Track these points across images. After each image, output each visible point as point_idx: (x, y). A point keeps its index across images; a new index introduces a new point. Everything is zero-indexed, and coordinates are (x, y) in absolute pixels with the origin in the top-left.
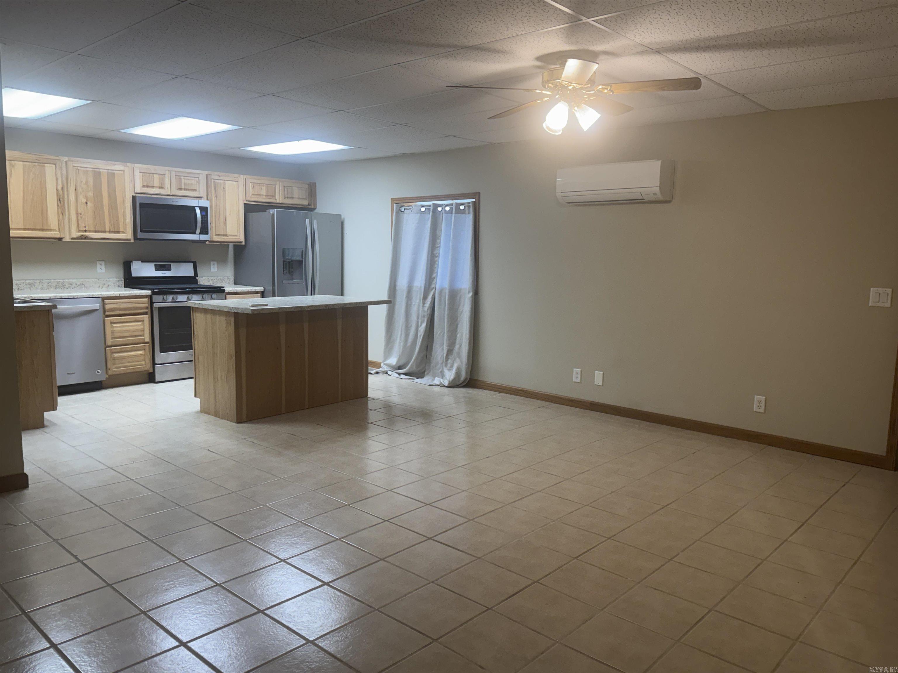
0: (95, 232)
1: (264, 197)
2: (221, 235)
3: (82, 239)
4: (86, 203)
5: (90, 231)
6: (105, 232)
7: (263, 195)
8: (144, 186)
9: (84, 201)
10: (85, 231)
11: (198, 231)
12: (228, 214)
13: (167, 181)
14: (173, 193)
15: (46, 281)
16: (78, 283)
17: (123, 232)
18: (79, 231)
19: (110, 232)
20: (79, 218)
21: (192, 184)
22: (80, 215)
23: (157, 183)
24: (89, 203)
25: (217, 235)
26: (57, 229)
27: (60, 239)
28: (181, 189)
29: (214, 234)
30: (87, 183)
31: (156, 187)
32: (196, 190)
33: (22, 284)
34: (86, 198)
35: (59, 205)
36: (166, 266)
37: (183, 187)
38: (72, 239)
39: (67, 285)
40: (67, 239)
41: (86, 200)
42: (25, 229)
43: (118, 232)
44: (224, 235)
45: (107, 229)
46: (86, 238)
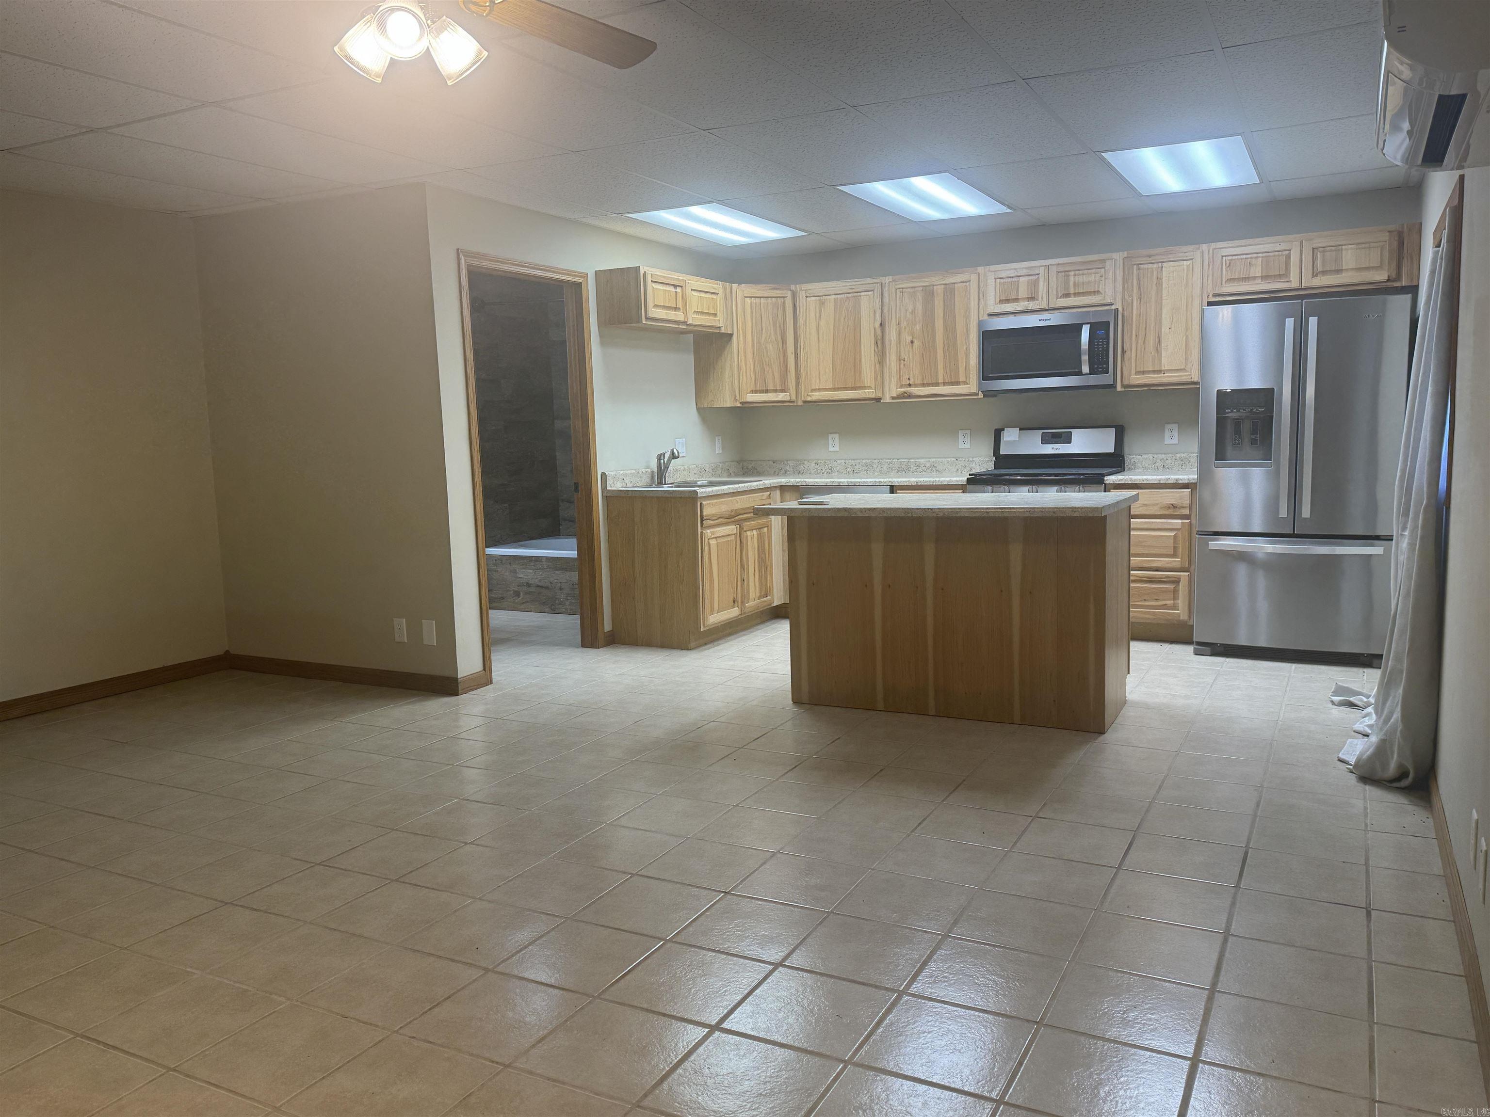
0: (924, 385)
1: (1260, 281)
2: (1149, 372)
3: (904, 397)
4: (912, 342)
5: (916, 385)
6: (937, 384)
7: (1255, 278)
8: (1002, 302)
9: (909, 339)
10: (910, 385)
11: (1086, 369)
12: (1165, 330)
13: (1042, 286)
14: (1051, 306)
15: (887, 461)
16: (928, 465)
17: (965, 383)
18: (901, 386)
19: (945, 384)
20: (902, 366)
21: (1089, 282)
22: (902, 361)
23: (1023, 292)
24: (916, 343)
25: (1137, 373)
26: (873, 386)
27: (878, 400)
28: (1067, 295)
29: (1133, 372)
30: (913, 312)
31: (1023, 299)
32: (1098, 292)
33: (857, 465)
34: (912, 334)
35: (876, 350)
36: (1063, 435)
37: (1072, 291)
38: (893, 398)
39: (913, 468)
40: (887, 399)
41: (911, 337)
42: (834, 389)
43: (958, 383)
44: (1154, 372)
45: (941, 381)
46: (910, 396)
